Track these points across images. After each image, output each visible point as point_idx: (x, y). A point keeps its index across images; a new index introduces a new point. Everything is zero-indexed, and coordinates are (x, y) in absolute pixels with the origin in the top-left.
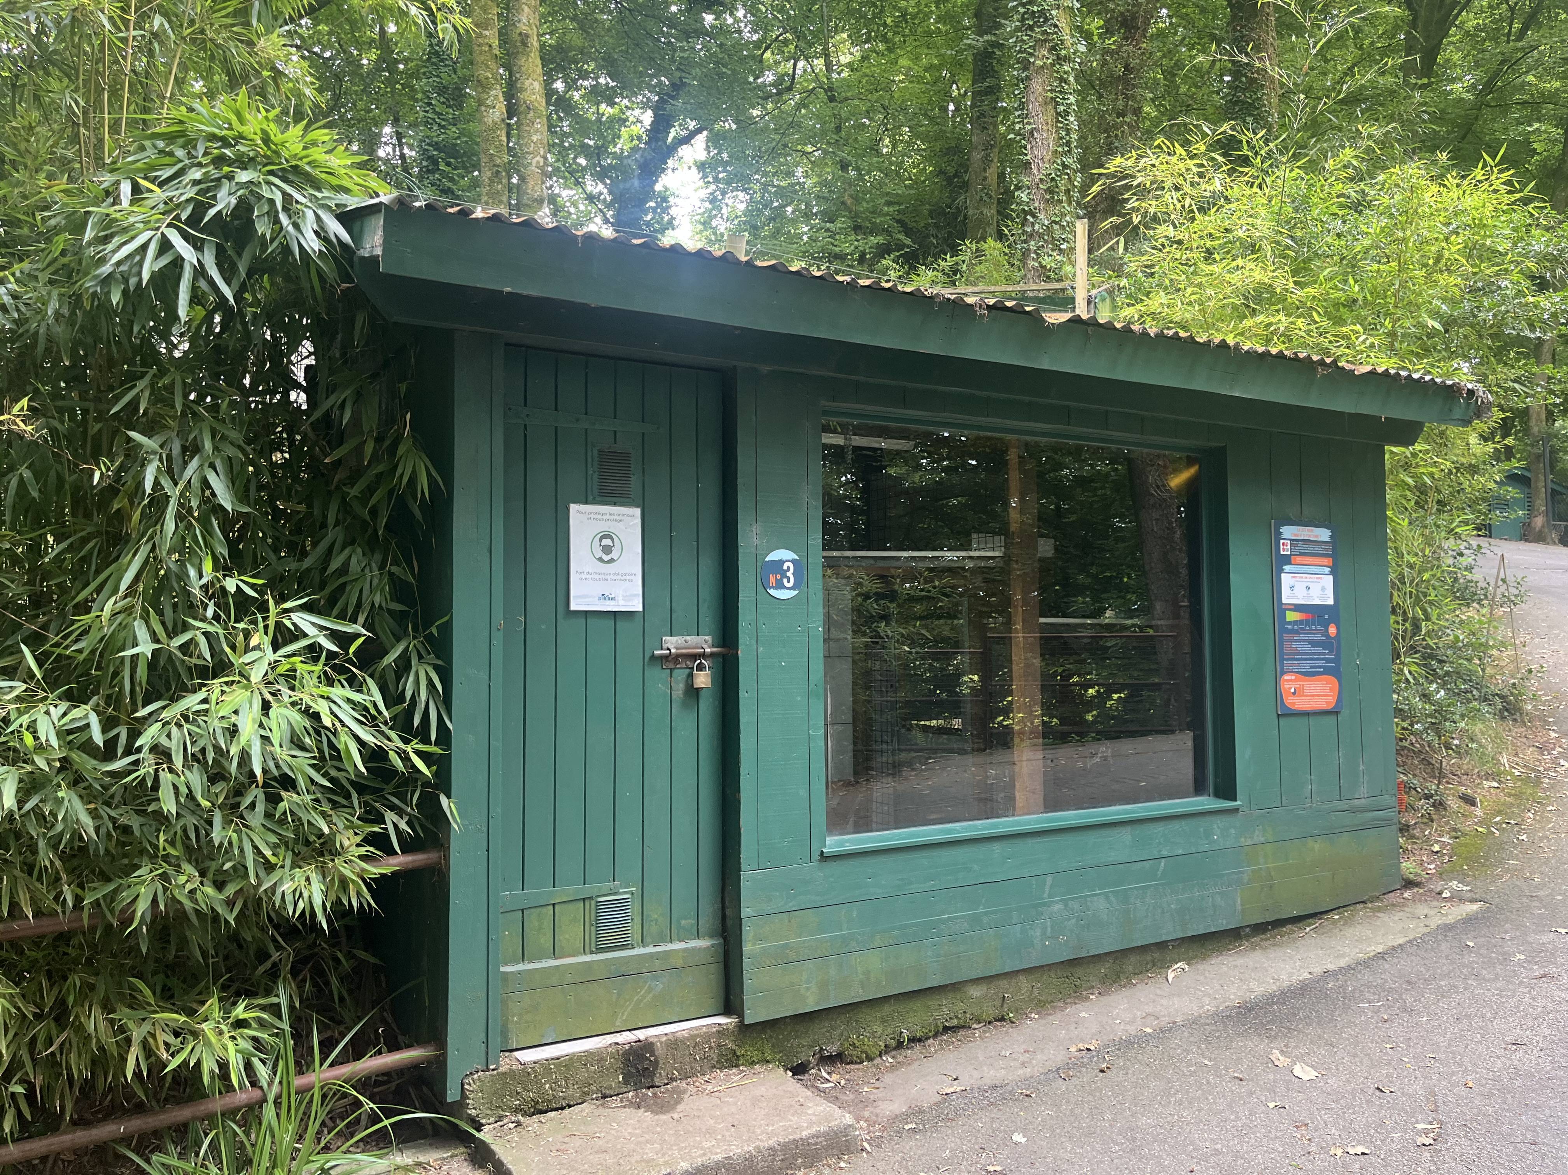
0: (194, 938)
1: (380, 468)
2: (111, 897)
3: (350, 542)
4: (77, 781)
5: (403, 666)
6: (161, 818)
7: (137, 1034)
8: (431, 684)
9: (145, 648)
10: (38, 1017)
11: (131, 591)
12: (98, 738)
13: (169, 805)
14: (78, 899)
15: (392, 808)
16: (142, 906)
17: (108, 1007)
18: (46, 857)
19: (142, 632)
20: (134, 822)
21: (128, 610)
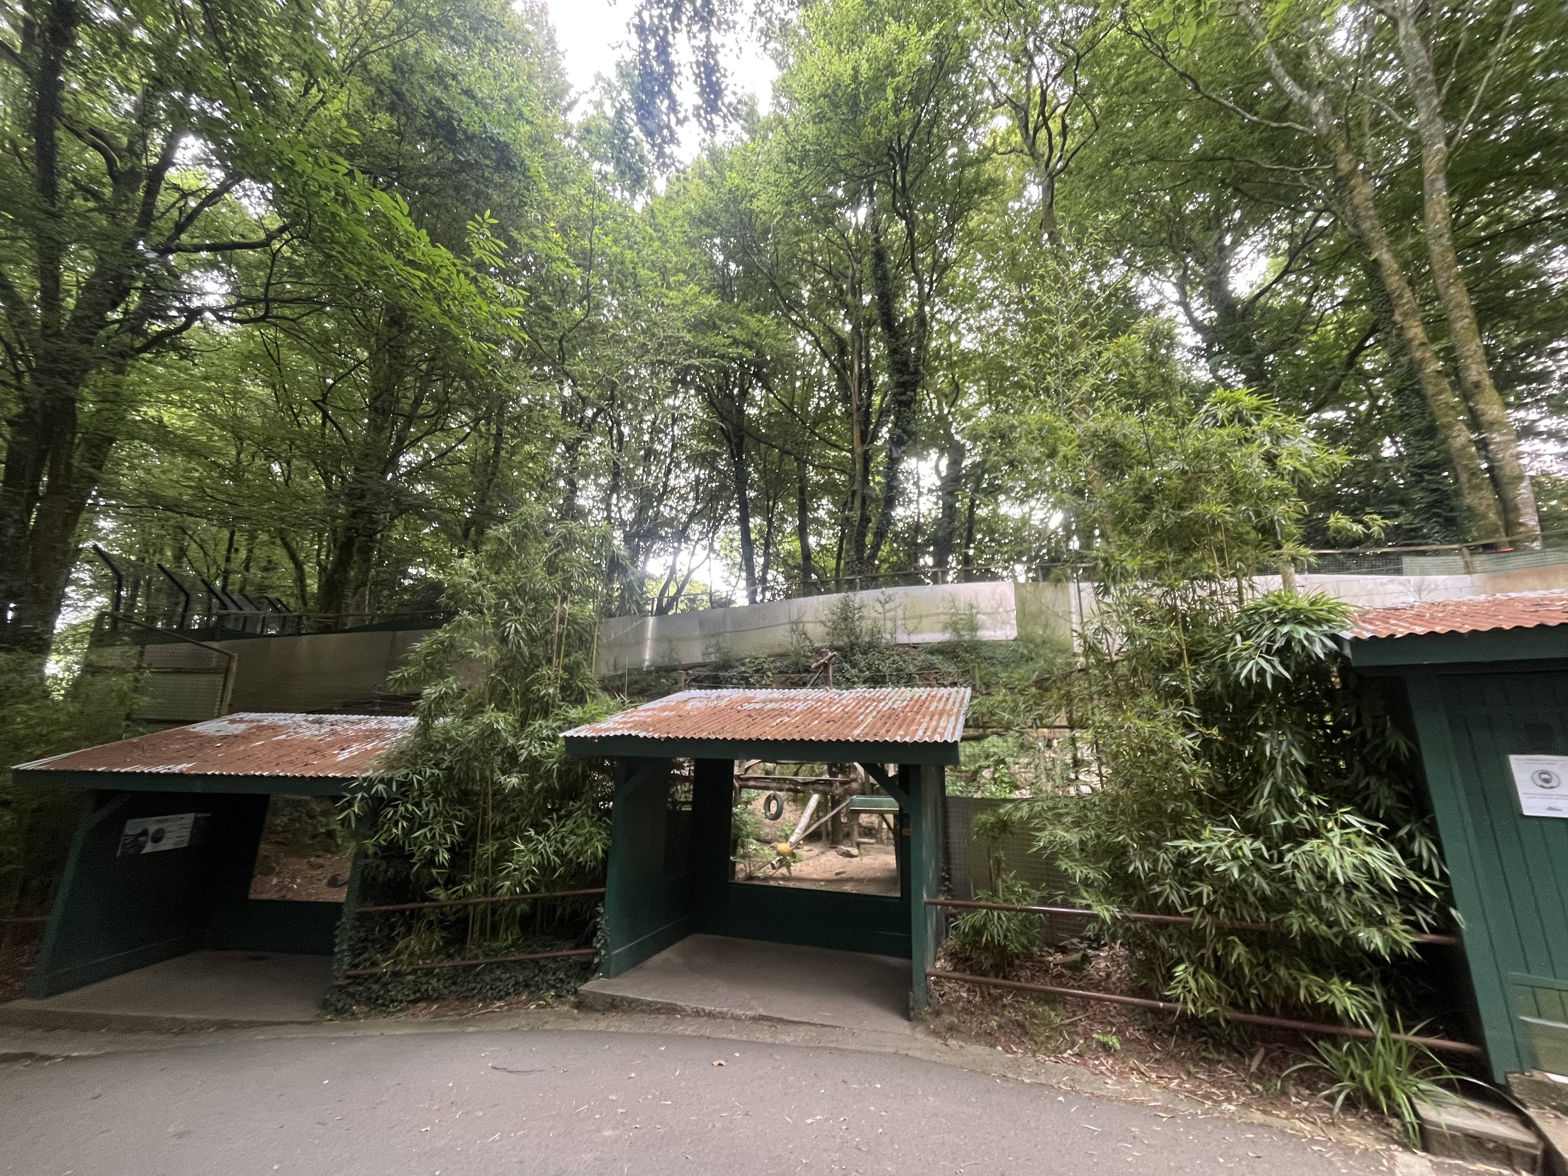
0: (1323, 948)
1: (1378, 741)
2: (1282, 920)
3: (1368, 773)
4: (1258, 869)
5: (1411, 837)
6: (1298, 892)
7: (1303, 983)
8: (1429, 849)
9: (1279, 821)
10: (1258, 965)
11: (1269, 796)
12: (1266, 855)
13: (1302, 887)
14: (1268, 920)
15: (1421, 909)
16: (1295, 928)
17: (1287, 967)
18: (1252, 899)
19: (1277, 814)
20: (1286, 891)
21: (1269, 804)
